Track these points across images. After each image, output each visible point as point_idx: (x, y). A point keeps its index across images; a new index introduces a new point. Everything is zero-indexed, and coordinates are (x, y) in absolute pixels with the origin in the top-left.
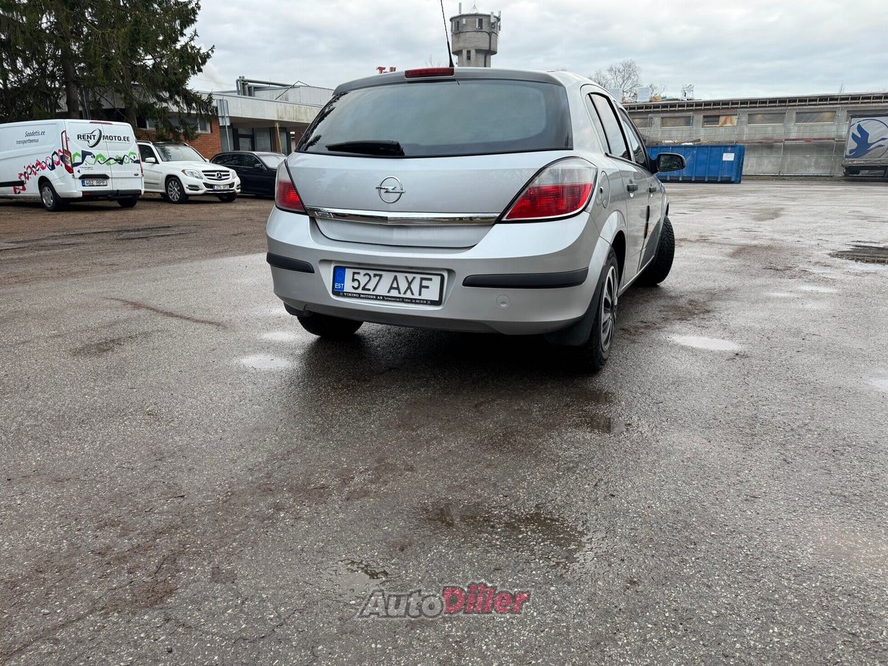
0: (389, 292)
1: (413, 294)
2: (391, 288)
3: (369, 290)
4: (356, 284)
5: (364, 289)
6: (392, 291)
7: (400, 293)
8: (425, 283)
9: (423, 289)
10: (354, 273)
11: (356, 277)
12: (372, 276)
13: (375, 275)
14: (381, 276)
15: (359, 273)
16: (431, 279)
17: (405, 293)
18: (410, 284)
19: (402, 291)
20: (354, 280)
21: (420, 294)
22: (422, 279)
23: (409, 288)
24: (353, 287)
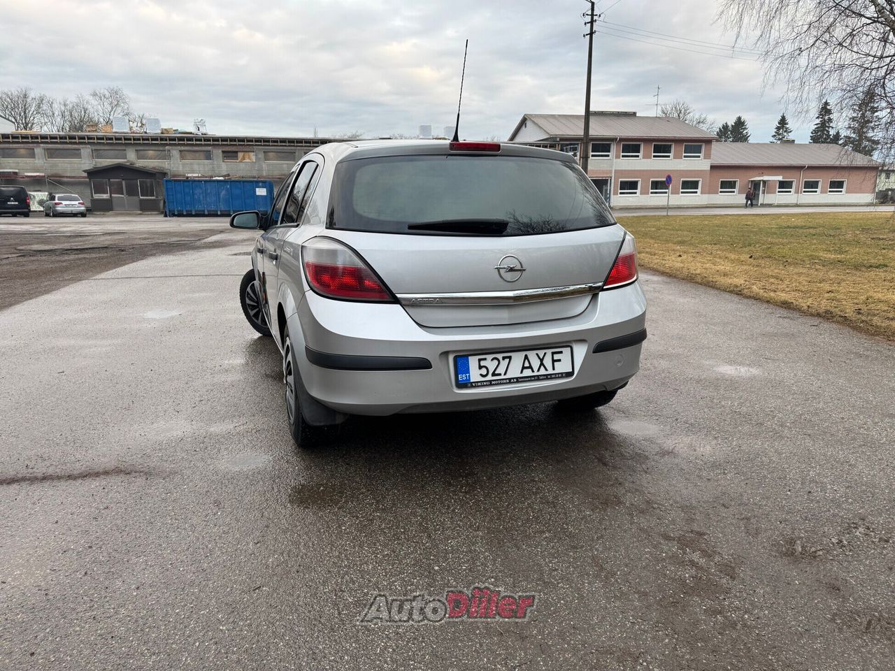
0: (522, 372)
1: (546, 370)
2: (524, 368)
3: (500, 375)
4: (484, 371)
5: (494, 374)
6: (525, 371)
7: (533, 371)
8: (556, 357)
9: (555, 363)
10: (480, 360)
11: (483, 363)
12: (501, 359)
13: (504, 358)
14: (510, 358)
15: (485, 359)
16: (561, 352)
17: (538, 370)
18: (542, 360)
19: (536, 369)
20: (480, 367)
21: (554, 369)
22: (553, 353)
23: (542, 364)
24: (481, 375)
